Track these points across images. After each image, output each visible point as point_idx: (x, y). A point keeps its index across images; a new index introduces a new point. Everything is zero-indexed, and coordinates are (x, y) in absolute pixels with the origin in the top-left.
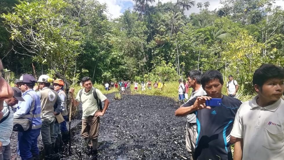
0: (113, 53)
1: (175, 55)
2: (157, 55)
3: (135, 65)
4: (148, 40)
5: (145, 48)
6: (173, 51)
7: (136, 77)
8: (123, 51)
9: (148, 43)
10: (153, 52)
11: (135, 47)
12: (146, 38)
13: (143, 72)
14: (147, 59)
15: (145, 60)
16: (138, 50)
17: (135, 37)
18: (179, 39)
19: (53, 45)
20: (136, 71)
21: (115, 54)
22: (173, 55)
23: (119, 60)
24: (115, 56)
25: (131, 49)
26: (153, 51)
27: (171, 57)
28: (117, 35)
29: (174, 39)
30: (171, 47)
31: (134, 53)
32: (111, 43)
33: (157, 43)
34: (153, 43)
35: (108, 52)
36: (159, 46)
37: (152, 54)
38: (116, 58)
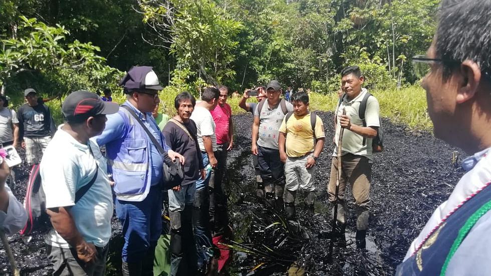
0: (275, 43)
1: (385, 43)
2: (352, 43)
3: (311, 62)
4: (338, 18)
5: (330, 32)
6: (383, 35)
7: (313, 82)
8: (292, 38)
9: (336, 23)
10: (346, 38)
11: (312, 31)
12: (333, 14)
13: (326, 72)
14: (333, 51)
15: (329, 53)
16: (318, 34)
17: (314, 14)
18: (395, 14)
19: (203, 29)
20: (314, 72)
21: (277, 43)
22: (382, 42)
23: (284, 53)
24: (277, 48)
25: (306, 35)
26: (344, 37)
27: (379, 46)
28: (279, 10)
29: (386, 14)
30: (378, 29)
31: (310, 41)
32: (271, 25)
33: (353, 24)
34: (345, 24)
35: (267, 40)
36: (356, 27)
37: (343, 42)
38: (280, 50)
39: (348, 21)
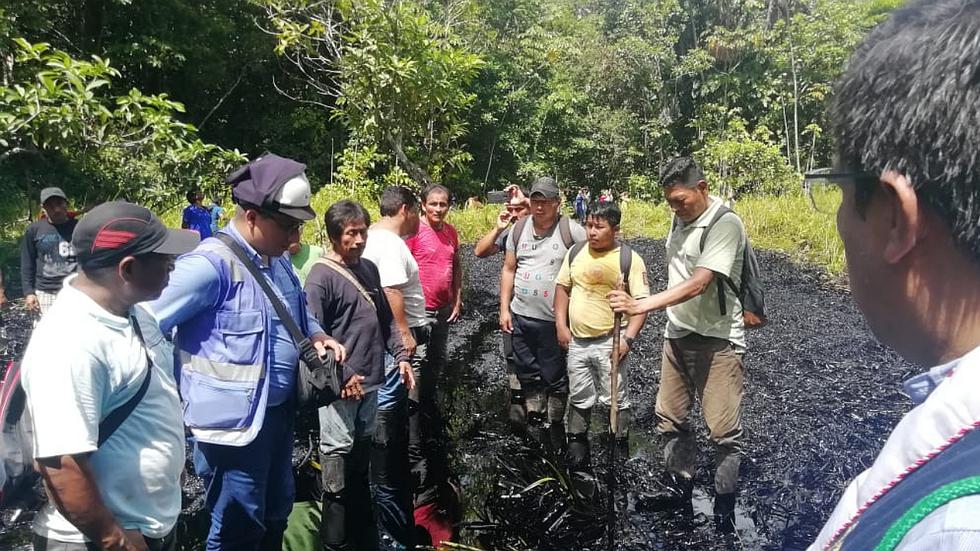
0: (552, 97)
1: (778, 99)
2: (711, 97)
3: (628, 135)
4: (682, 48)
5: (666, 75)
6: (775, 83)
7: (632, 177)
8: (588, 87)
9: (678, 58)
10: (699, 88)
11: (630, 73)
12: (672, 40)
13: (658, 158)
14: (673, 114)
15: (665, 118)
16: (642, 79)
17: (633, 39)
18: (798, 41)
19: (402, 69)
20: (635, 157)
21: (560, 96)
22: (773, 97)
23: (572, 118)
24: (559, 106)
25: (617, 81)
26: (695, 86)
27: (765, 105)
28: (563, 30)
29: (779, 40)
30: (764, 71)
31: (627, 93)
32: (546, 60)
33: (713, 59)
34: (698, 59)
35: (538, 90)
36: (720, 66)
37: (694, 97)
38: (563, 111)
39: (703, 54)
